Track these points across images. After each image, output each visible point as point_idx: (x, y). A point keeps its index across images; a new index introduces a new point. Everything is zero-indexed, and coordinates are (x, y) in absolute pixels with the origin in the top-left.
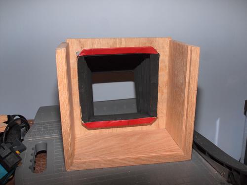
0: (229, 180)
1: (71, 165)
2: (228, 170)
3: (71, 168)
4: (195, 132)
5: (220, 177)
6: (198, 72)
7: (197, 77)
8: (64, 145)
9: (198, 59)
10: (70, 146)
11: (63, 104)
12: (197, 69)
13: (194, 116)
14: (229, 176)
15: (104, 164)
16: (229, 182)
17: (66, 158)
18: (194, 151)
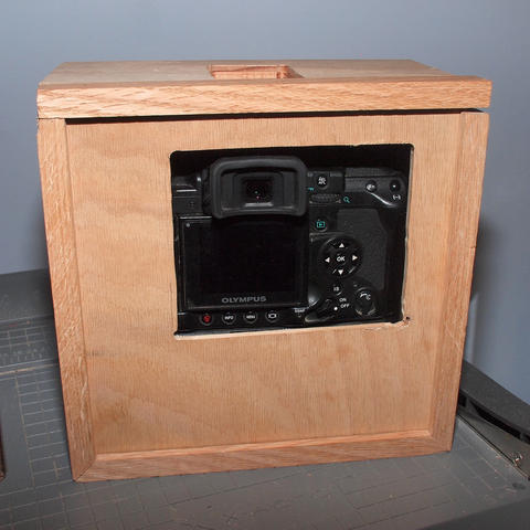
1: (90, 465)
3: (90, 472)
8: (67, 409)
10: (86, 411)
11: (62, 283)
15: (190, 463)
17: (73, 447)
18: (461, 423)
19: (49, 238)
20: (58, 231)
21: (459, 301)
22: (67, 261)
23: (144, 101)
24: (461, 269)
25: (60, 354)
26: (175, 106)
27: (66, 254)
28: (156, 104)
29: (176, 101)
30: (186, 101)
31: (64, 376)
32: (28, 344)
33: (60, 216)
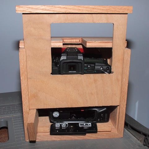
0: (145, 144)
2: (144, 136)
4: (126, 115)
5: (139, 142)
6: (129, 69)
7: (128, 73)
9: (129, 59)
11: (24, 90)
12: (129, 67)
13: (125, 103)
14: (145, 141)
16: (144, 145)
18: (125, 129)
19: (21, 78)
20: (23, 77)
21: (124, 97)
22: (26, 84)
23: (43, 9)
24: (124, 89)
25: (23, 108)
26: (51, 10)
27: (25, 82)
28: (46, 10)
29: (51, 9)
30: (54, 9)
31: (24, 113)
32: (16, 109)
33: (24, 73)
